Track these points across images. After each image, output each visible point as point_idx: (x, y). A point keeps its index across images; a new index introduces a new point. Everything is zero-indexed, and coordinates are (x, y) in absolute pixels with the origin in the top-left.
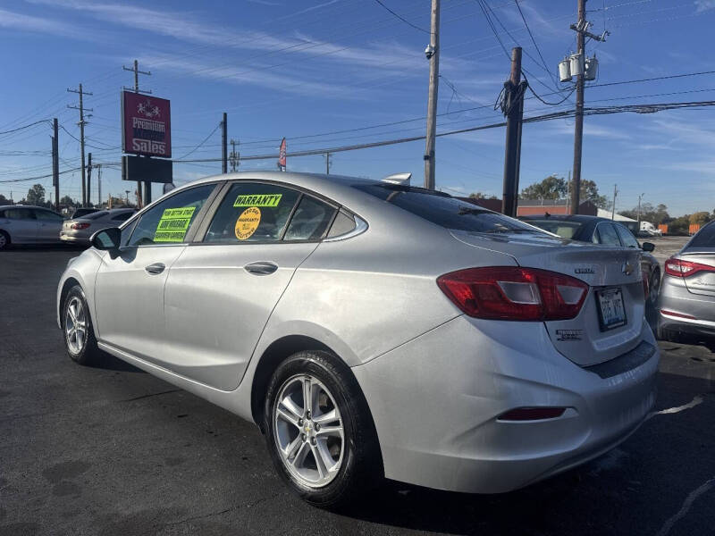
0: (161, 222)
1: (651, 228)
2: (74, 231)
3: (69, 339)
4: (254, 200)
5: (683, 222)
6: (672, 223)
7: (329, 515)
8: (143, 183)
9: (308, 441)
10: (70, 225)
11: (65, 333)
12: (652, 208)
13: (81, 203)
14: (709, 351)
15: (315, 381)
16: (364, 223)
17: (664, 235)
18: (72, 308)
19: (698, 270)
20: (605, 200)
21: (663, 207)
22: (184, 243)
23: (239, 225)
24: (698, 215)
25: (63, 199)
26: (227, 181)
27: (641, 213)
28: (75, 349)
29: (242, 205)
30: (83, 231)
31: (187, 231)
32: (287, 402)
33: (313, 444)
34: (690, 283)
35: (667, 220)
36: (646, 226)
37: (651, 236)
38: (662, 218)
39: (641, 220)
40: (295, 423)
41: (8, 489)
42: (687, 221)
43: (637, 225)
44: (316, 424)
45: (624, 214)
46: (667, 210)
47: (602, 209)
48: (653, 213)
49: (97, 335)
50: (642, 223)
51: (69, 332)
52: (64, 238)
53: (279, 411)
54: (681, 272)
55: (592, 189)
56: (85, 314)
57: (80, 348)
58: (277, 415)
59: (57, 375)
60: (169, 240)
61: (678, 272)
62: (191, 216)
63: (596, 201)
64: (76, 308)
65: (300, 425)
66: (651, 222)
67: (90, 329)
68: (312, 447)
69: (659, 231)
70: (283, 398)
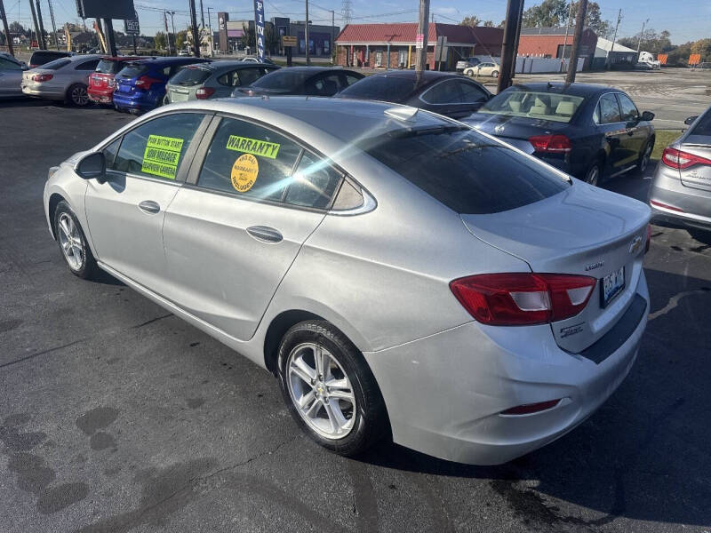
0: (147, 149)
1: (651, 59)
2: (37, 84)
3: (66, 253)
4: (248, 146)
5: (684, 51)
6: (672, 53)
7: (343, 459)
8: (102, 20)
9: (321, 399)
10: (30, 76)
11: (61, 247)
12: (654, 35)
13: (33, 29)
14: (690, 236)
15: (325, 352)
16: (372, 200)
17: (662, 66)
18: (63, 222)
19: (696, 163)
20: (607, 26)
21: (666, 33)
22: (175, 181)
23: (235, 173)
24: (700, 43)
25: (12, 26)
26: (217, 112)
27: (642, 40)
28: (75, 264)
29: (236, 149)
30: (47, 84)
31: (178, 166)
32: (300, 362)
33: (326, 402)
34: (685, 175)
35: (668, 48)
36: (645, 57)
37: (649, 69)
38: (663, 46)
39: (641, 50)
40: (309, 382)
41: (49, 444)
42: (689, 50)
43: (636, 56)
44: (328, 387)
45: (624, 43)
46: (670, 38)
47: (603, 36)
48: (655, 41)
49: (95, 256)
50: (642, 53)
51: (65, 245)
52: (27, 91)
53: (292, 369)
54: (679, 164)
55: (594, 13)
56: (78, 231)
57: (80, 264)
58: (290, 372)
59: (62, 294)
60: (159, 174)
61: (675, 164)
62: (179, 150)
63: (597, 27)
64: (67, 222)
65: (313, 383)
66: (651, 52)
67: (87, 247)
68: (325, 405)
69: (657, 63)
70: (295, 359)
